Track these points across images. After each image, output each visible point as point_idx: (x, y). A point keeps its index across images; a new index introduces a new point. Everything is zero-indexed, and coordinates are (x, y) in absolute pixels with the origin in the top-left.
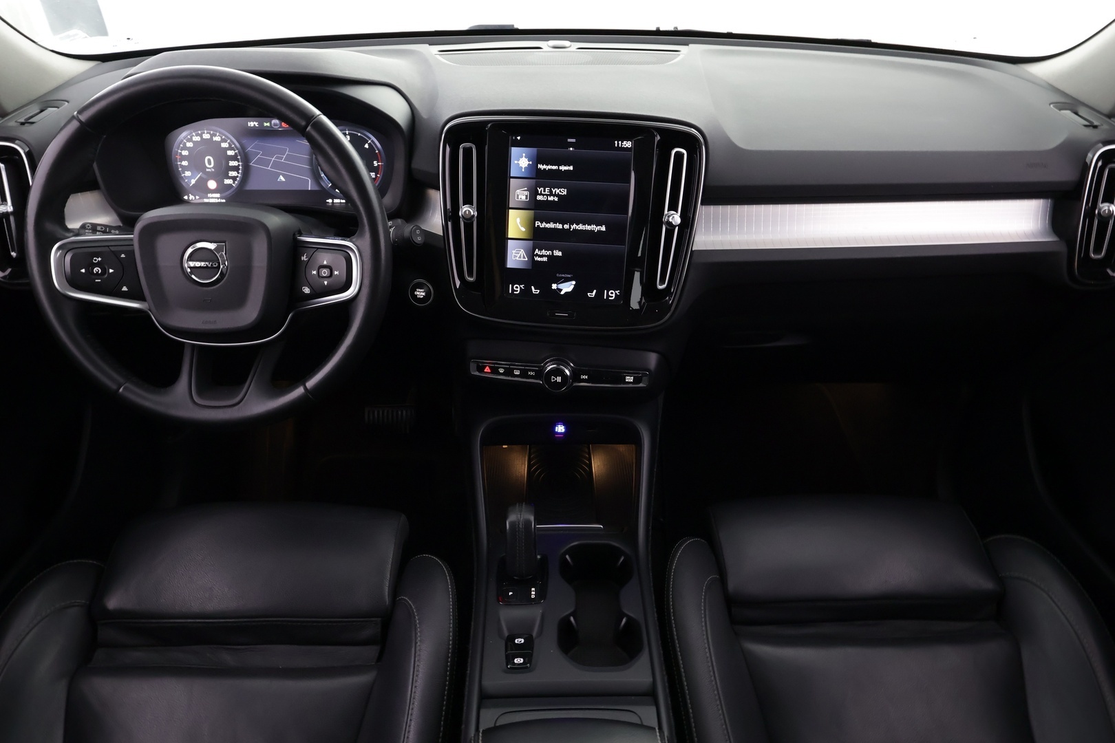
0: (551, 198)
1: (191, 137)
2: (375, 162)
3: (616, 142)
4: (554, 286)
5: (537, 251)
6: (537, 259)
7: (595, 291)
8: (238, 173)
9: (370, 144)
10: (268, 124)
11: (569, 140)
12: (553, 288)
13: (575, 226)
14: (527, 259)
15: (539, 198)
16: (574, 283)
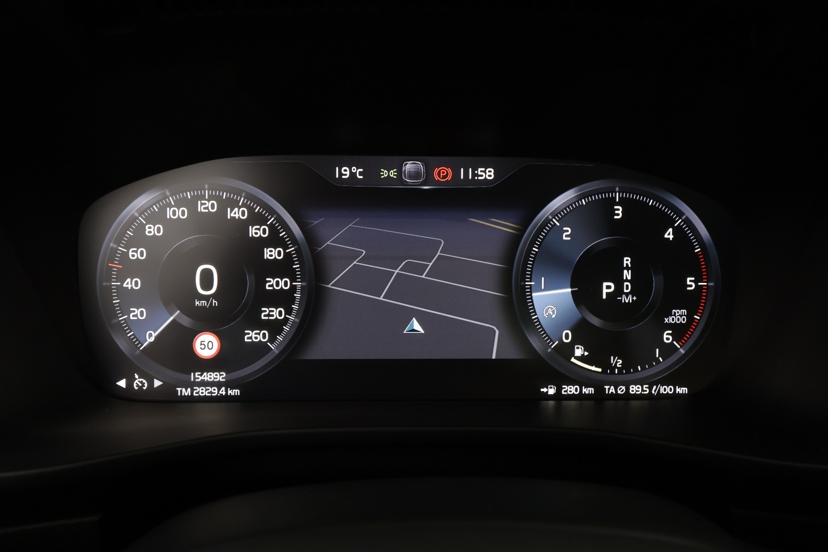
1: (163, 211)
2: (689, 280)
8: (289, 311)
9: (677, 231)
10: (393, 174)
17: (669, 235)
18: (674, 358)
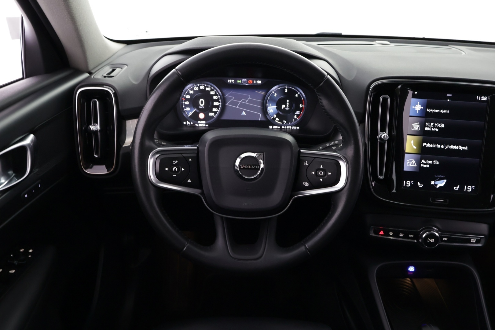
0: (434, 129)
1: (193, 88)
2: (300, 105)
3: (477, 97)
4: (433, 183)
5: (423, 161)
6: (423, 165)
7: (459, 186)
8: (218, 109)
9: (299, 95)
10: (240, 81)
11: (448, 95)
12: (432, 184)
13: (448, 146)
14: (416, 166)
15: (427, 129)
16: (445, 181)
17: (297, 96)
18: (296, 121)
